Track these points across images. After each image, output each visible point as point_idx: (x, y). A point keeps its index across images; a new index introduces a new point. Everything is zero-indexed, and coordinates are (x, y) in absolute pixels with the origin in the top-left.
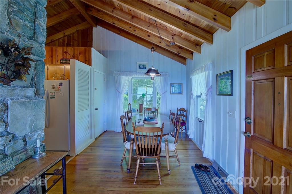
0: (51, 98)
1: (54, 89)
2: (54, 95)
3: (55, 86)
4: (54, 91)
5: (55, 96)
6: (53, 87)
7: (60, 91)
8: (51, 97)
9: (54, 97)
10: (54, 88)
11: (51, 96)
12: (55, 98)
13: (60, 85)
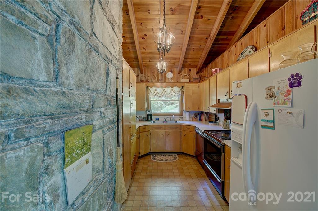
0: (263, 127)
1: (272, 100)
2: (270, 118)
3: (275, 91)
4: (272, 107)
5: (273, 122)
6: (270, 93)
7: (292, 106)
8: (264, 124)
9: (272, 125)
10: (271, 96)
11: (262, 120)
12: (273, 128)
13: (291, 86)
